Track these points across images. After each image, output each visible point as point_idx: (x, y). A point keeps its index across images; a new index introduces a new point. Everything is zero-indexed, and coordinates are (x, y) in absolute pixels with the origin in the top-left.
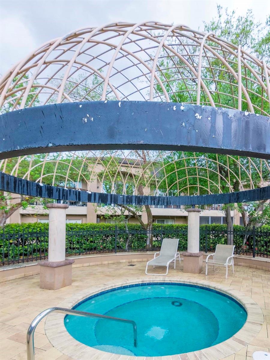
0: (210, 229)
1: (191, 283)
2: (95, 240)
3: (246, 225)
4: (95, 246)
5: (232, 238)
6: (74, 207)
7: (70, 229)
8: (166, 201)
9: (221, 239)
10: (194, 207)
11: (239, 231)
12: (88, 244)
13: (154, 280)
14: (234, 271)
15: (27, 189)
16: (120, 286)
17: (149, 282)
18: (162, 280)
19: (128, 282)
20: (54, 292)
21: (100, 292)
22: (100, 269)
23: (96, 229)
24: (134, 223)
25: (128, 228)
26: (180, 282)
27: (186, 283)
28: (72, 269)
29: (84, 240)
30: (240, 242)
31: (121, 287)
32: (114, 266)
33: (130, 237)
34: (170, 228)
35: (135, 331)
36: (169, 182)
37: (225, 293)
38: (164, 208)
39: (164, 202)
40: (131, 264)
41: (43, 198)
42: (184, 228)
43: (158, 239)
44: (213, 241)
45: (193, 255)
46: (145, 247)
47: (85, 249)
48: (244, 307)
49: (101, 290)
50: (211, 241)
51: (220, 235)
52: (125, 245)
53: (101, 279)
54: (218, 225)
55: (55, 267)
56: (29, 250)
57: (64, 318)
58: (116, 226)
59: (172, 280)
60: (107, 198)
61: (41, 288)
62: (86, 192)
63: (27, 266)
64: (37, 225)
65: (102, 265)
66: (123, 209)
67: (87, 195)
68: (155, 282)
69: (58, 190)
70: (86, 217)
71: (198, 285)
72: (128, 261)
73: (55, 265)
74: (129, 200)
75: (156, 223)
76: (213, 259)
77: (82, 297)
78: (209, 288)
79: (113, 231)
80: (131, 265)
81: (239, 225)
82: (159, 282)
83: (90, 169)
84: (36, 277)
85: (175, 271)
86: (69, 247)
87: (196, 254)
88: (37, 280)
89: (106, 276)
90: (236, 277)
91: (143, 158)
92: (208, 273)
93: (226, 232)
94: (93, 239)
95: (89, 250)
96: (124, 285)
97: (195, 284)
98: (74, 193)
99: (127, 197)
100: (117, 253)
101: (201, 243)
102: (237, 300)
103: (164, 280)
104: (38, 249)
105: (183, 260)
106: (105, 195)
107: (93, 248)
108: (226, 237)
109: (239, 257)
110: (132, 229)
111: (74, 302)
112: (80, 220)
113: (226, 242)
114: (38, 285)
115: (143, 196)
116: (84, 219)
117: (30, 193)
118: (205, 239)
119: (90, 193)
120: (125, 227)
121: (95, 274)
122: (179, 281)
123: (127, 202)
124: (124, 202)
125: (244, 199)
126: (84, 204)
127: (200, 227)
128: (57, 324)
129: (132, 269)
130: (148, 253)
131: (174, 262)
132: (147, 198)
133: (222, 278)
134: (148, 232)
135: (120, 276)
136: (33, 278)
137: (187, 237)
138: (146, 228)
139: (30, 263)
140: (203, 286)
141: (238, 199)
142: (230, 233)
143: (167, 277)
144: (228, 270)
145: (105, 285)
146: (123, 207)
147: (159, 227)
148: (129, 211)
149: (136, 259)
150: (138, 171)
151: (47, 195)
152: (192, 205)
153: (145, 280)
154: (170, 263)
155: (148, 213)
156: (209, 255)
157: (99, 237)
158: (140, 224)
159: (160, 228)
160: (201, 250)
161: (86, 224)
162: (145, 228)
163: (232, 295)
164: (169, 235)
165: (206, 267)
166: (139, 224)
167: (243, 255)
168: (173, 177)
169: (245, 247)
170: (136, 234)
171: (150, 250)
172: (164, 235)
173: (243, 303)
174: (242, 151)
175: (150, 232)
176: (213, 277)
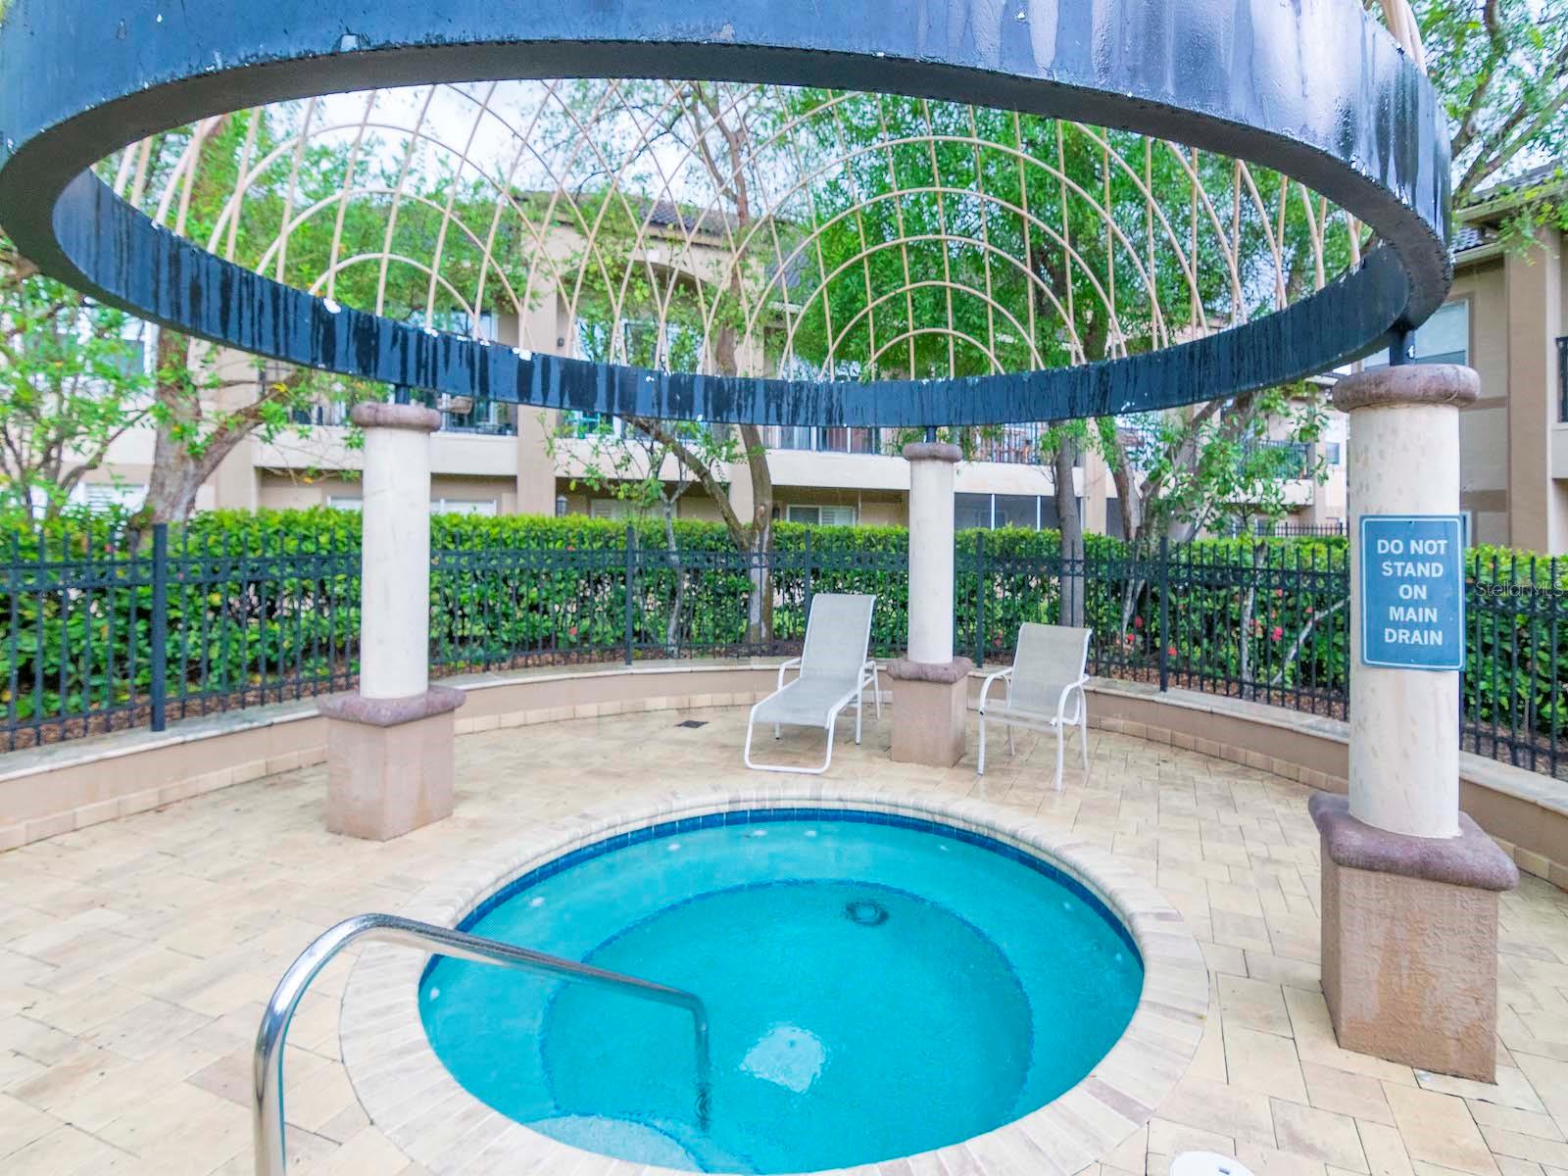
0: (992, 549)
1: (920, 810)
2: (547, 599)
3: (1133, 534)
4: (547, 629)
5: (1079, 598)
6: (467, 436)
7: (446, 540)
8: (823, 404)
9: (1034, 600)
10: (932, 439)
11: (1104, 561)
12: (521, 620)
13: (776, 794)
14: (1089, 753)
15: (276, 327)
16: (643, 824)
17: (760, 807)
18: (807, 793)
19: (676, 804)
20: (383, 850)
21: (566, 850)
22: (565, 741)
23: (551, 545)
24: (699, 521)
25: (679, 542)
26: (880, 809)
27: (901, 812)
28: (457, 740)
29: (506, 599)
30: (1109, 617)
31: (649, 828)
32: (618, 728)
33: (686, 585)
34: (839, 543)
35: (702, 1040)
36: (837, 316)
37: (1054, 862)
38: (818, 449)
39: (815, 412)
40: (686, 718)
41: (337, 372)
42: (895, 547)
43: (792, 597)
44: (1006, 609)
45: (931, 675)
46: (742, 634)
47: (508, 645)
48: (1129, 929)
49: (571, 842)
50: (999, 613)
51: (1033, 584)
52: (666, 627)
53: (568, 788)
54: (1024, 530)
55: (387, 726)
56: (286, 645)
57: (418, 975)
58: (630, 529)
59: (849, 797)
60: (595, 383)
61: (331, 830)
62: (511, 351)
63: (276, 720)
64: (317, 520)
65: (575, 723)
66: (657, 445)
67: (515, 367)
68: (782, 805)
69: (400, 336)
70: (515, 490)
71: (951, 822)
72: (674, 702)
73: (386, 715)
74: (679, 395)
75: (786, 524)
76: (1004, 697)
77: (491, 876)
78: (992, 835)
79: (617, 552)
80: (689, 724)
81: (1104, 534)
82: (797, 805)
83: (529, 246)
84: (311, 775)
85: (859, 753)
86: (446, 630)
87: (940, 671)
88: (313, 791)
89: (590, 772)
90: (1096, 785)
91: (735, 199)
92: (986, 766)
93: (1056, 566)
94: (539, 595)
95: (523, 649)
96: (659, 820)
97: (938, 819)
98: (464, 354)
99: (674, 381)
100: (635, 663)
101: (959, 620)
102: (1102, 898)
103: (815, 794)
104: (324, 640)
105: (889, 699)
106: (585, 371)
107: (539, 638)
108: (1053, 593)
109: (1106, 687)
110: (692, 545)
111: (461, 902)
112: (491, 502)
113: (1055, 618)
114: (321, 818)
115: (734, 380)
116: (506, 497)
117: (287, 345)
118: (974, 599)
119: (526, 356)
120: (665, 538)
121: (546, 765)
122: (878, 803)
123: (673, 406)
124: (659, 404)
125: (1126, 398)
126: (508, 426)
127: (956, 542)
128: (389, 1009)
129: (693, 743)
130: (756, 663)
131: (854, 712)
132: (749, 385)
133: (1040, 790)
134: (755, 560)
135: (645, 773)
136: (298, 783)
137: (906, 590)
138: (746, 544)
139: (290, 707)
140: (967, 827)
141: (1104, 395)
142: (1073, 569)
143: (827, 783)
144: (1067, 750)
145: (584, 816)
146: (658, 437)
147: (798, 538)
148: (683, 456)
149: (709, 696)
150: (719, 262)
151: (355, 363)
152: (927, 428)
153: (742, 795)
154: (839, 714)
155: (757, 472)
156: (990, 678)
157: (562, 586)
158: (724, 524)
159: (803, 546)
160: (959, 651)
161: (514, 520)
162: (742, 545)
163: (1082, 869)
164: (835, 579)
165: (978, 734)
166: (720, 524)
167: (1122, 677)
168: (853, 289)
169: (1128, 642)
170: (708, 573)
171: (763, 654)
172: (815, 579)
173: (1127, 913)
174: (1133, 99)
175: (761, 560)
176: (1006, 781)
